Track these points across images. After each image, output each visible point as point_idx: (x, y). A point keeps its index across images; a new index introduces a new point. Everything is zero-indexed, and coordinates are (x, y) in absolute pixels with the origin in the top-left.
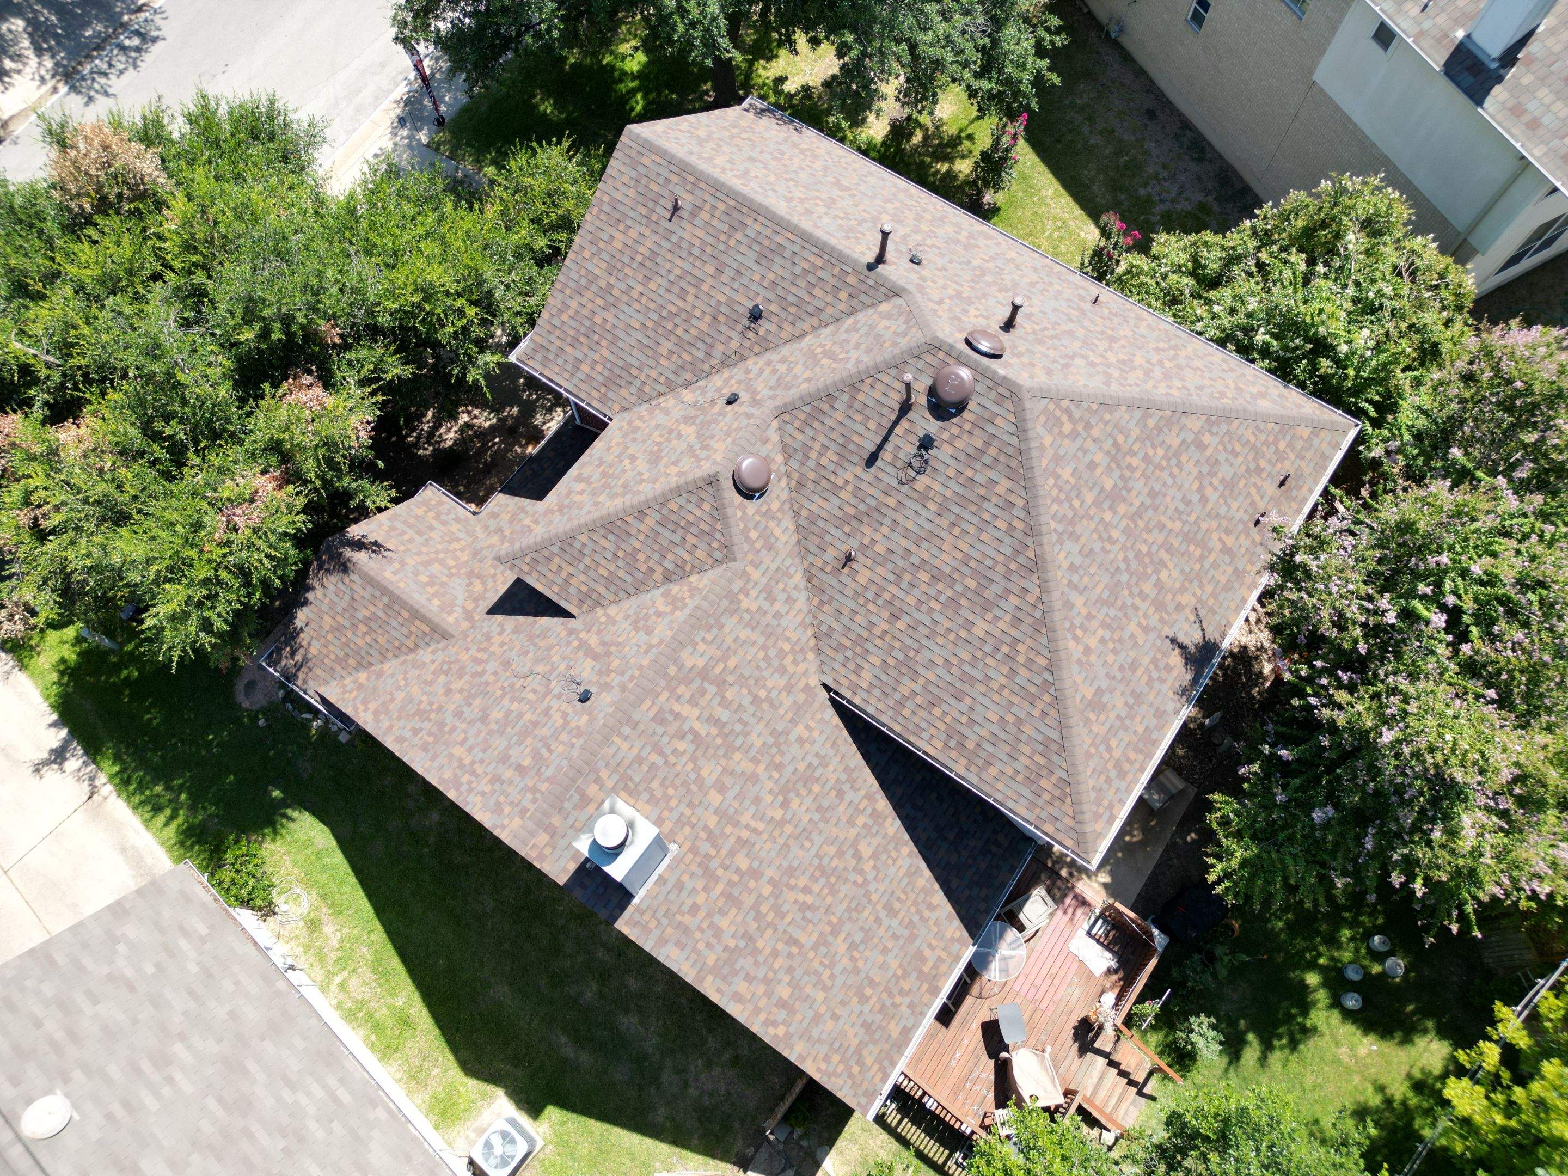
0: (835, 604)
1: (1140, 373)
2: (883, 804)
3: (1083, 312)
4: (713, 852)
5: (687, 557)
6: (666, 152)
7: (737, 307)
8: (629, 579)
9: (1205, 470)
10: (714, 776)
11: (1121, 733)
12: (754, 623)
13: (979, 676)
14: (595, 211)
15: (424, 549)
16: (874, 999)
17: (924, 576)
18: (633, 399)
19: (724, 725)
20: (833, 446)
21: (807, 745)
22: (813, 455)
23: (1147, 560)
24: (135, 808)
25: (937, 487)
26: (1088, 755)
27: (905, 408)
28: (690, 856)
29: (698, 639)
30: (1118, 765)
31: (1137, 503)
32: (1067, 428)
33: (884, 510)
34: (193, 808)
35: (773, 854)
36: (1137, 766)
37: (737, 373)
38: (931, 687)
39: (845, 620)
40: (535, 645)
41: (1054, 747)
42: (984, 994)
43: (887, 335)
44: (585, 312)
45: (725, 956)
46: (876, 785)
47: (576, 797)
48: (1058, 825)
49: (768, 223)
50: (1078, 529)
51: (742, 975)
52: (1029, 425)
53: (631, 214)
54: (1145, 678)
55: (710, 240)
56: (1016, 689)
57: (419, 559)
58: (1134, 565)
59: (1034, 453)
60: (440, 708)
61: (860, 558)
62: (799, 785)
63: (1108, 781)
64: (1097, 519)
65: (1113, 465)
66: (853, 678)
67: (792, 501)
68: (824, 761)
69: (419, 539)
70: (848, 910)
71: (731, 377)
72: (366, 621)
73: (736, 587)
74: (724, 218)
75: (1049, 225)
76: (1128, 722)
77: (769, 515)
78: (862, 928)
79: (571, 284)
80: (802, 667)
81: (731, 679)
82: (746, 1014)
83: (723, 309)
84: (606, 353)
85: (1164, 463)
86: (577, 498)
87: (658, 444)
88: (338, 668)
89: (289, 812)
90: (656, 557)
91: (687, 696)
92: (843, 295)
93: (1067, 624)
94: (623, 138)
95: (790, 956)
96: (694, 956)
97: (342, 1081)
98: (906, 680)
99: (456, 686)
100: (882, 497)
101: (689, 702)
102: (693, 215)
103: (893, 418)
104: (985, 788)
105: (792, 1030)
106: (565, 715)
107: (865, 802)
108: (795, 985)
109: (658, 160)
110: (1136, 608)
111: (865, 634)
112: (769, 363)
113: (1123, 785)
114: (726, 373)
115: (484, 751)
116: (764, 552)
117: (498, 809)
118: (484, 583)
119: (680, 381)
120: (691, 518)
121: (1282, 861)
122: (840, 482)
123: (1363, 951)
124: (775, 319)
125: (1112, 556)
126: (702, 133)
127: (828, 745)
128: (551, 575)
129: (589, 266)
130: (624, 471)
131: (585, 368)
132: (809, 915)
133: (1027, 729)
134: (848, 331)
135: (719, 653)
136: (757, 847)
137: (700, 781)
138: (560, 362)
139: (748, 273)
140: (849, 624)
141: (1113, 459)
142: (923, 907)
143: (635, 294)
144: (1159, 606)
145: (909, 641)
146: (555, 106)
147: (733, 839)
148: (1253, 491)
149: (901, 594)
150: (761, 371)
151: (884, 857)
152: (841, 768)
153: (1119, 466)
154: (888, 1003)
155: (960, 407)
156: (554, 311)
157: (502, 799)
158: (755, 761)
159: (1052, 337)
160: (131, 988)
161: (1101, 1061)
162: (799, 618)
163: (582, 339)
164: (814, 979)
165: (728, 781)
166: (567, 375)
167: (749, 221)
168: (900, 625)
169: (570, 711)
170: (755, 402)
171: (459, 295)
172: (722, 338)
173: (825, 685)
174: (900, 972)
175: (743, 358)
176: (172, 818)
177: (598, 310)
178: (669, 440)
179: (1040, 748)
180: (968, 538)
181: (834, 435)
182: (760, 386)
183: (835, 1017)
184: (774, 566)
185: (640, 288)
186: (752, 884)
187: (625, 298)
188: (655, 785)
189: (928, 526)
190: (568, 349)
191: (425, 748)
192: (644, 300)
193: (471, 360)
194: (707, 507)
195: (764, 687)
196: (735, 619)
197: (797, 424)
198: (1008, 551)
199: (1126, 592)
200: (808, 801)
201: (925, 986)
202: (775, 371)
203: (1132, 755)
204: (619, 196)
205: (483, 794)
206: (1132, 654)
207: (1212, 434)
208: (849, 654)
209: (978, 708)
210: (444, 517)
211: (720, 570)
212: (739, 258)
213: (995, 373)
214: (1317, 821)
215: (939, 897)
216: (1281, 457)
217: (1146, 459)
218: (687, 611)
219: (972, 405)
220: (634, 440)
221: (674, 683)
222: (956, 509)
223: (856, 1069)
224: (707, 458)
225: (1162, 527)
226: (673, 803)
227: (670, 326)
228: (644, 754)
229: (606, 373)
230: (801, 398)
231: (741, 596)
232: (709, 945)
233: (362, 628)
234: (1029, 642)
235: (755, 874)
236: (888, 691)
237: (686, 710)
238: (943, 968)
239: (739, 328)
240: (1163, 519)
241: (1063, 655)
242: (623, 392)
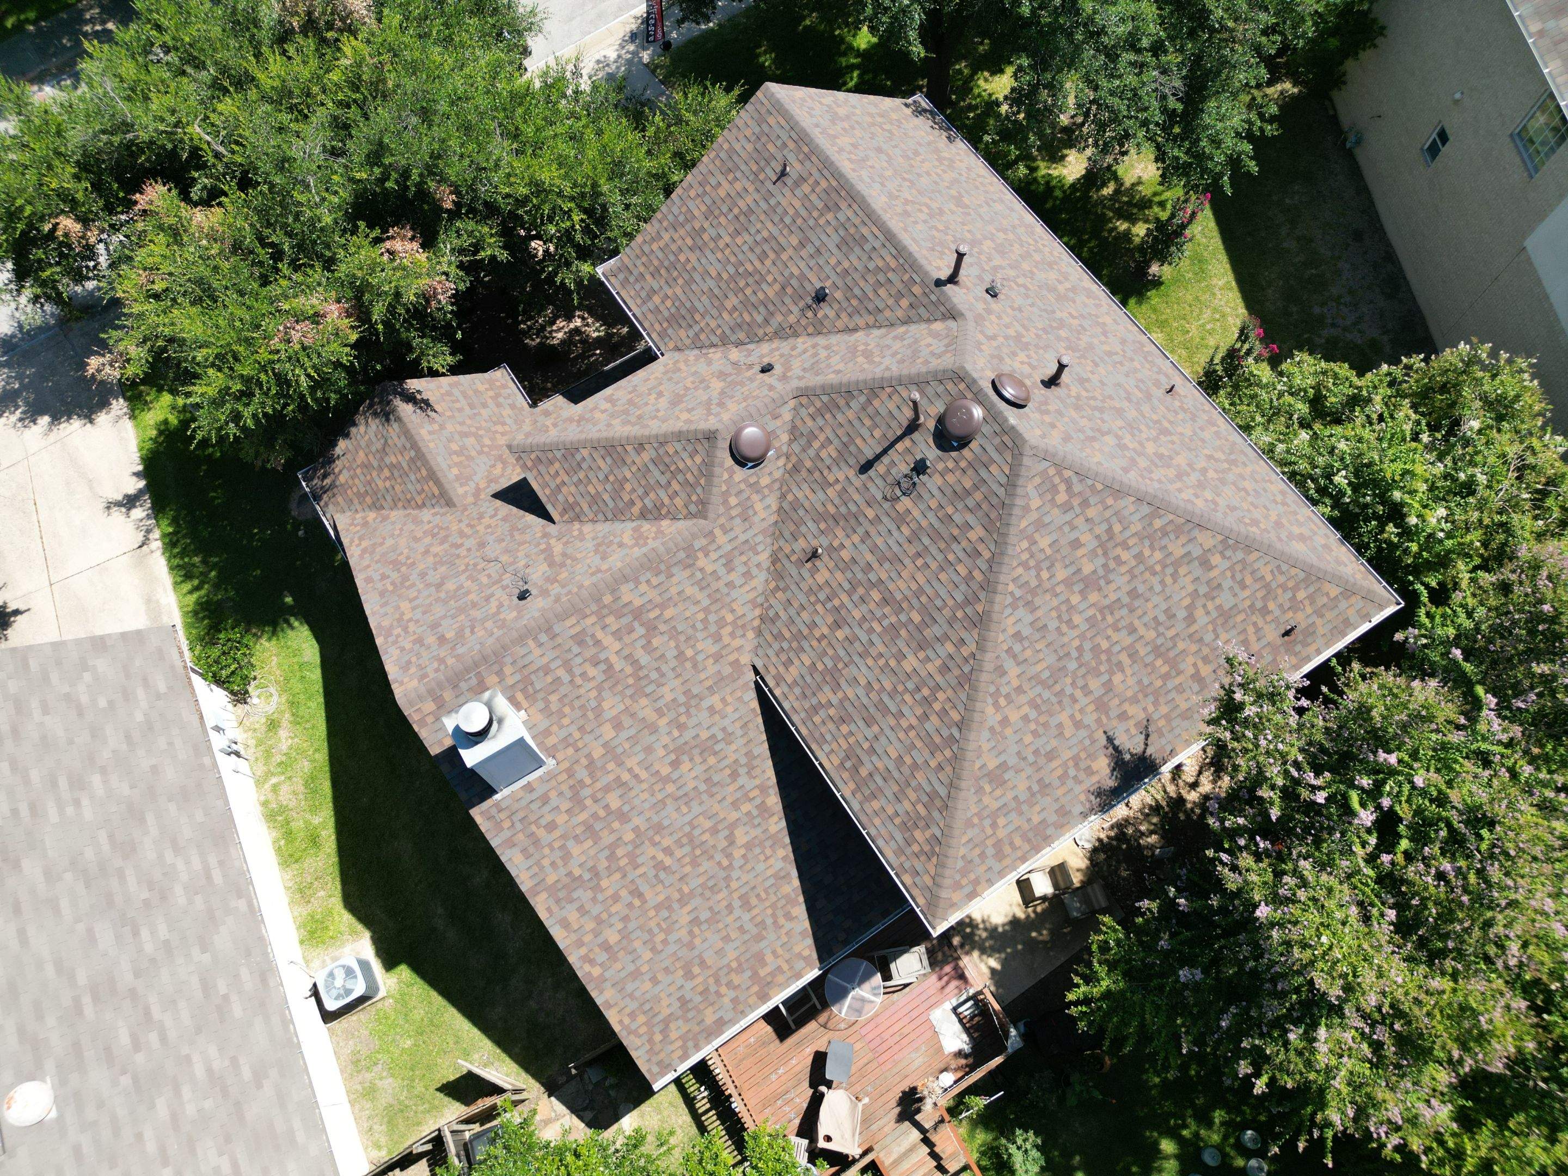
0: (789, 594)
1: (1172, 473)
2: (774, 800)
3: (1149, 397)
4: (588, 781)
5: (666, 501)
6: (792, 117)
7: (806, 284)
8: (611, 504)
9: (1203, 590)
10: (614, 712)
11: (1013, 815)
12: (704, 584)
13: (893, 709)
14: (713, 154)
15: (469, 422)
16: (700, 980)
17: (876, 595)
18: (688, 342)
19: (641, 668)
20: (836, 442)
21: (717, 717)
22: (816, 444)
23: (1104, 657)
24: (172, 568)
25: (916, 513)
26: (969, 824)
27: (913, 427)
28: (565, 776)
29: (643, 579)
30: (998, 845)
31: (1113, 597)
32: (1062, 497)
33: (861, 519)
34: (216, 587)
35: (646, 805)
36: (1019, 853)
37: (784, 346)
38: (847, 704)
39: (792, 612)
40: (512, 536)
41: (938, 803)
42: (830, 1025)
43: (925, 352)
44: (674, 247)
45: (566, 880)
46: (774, 779)
47: (474, 681)
48: (917, 880)
49: (860, 212)
50: (1038, 601)
51: (576, 905)
52: (1021, 482)
53: (743, 167)
54: (1060, 772)
55: (804, 213)
56: (923, 734)
57: (459, 428)
58: (1087, 656)
59: (1016, 511)
60: (414, 564)
61: (825, 558)
62: (696, 752)
63: (982, 855)
64: (1062, 598)
65: (1100, 551)
66: (781, 669)
67: (783, 482)
68: (729, 738)
69: (468, 411)
70: (703, 885)
71: (778, 349)
72: (392, 467)
73: (697, 544)
74: (824, 196)
75: (1207, 314)
76: (1025, 807)
77: (755, 487)
78: (711, 909)
79: (671, 217)
80: (738, 642)
81: (663, 628)
82: (568, 942)
83: (794, 282)
84: (678, 291)
85: (1158, 568)
86: (597, 415)
87: (687, 389)
88: (356, 501)
89: (292, 619)
90: (640, 491)
91: (614, 628)
92: (905, 303)
93: (992, 689)
94: (759, 93)
95: (630, 905)
96: (535, 869)
97: (221, 863)
98: (827, 689)
99: (436, 549)
100: (863, 505)
101: (613, 634)
102: (797, 184)
103: (899, 433)
104: (864, 819)
105: (607, 975)
106: (501, 605)
107: (756, 792)
108: (625, 935)
109: (783, 123)
110: (1075, 700)
111: (806, 631)
112: (814, 346)
113: (997, 867)
114: (776, 343)
115: (424, 613)
116: (738, 521)
117: (406, 667)
118: (504, 469)
119: (733, 338)
120: (681, 465)
121: (1142, 1007)
122: (831, 479)
123: (1232, 1141)
124: (836, 306)
125: (1065, 639)
126: (842, 112)
127: (738, 725)
128: (547, 477)
129: (691, 204)
130: (647, 404)
131: (657, 299)
132: (662, 875)
133: (920, 776)
134: (895, 338)
135: (658, 600)
136: (633, 793)
137: (598, 712)
138: (638, 287)
139: (827, 255)
140: (795, 617)
141: (1102, 545)
142: (780, 913)
143: (721, 244)
144: (1101, 706)
145: (842, 653)
146: (774, 61)
147: (611, 777)
148: (1251, 630)
149: (850, 606)
150: (805, 352)
151: (757, 850)
152: (744, 751)
153: (1105, 554)
154: (713, 988)
155: (963, 442)
156: (648, 238)
157: (414, 659)
158: (660, 712)
159: (1095, 408)
160: (80, 714)
161: (916, 1135)
162: (751, 596)
163: (663, 271)
164: (646, 937)
165: (627, 722)
166: (639, 301)
167: (843, 205)
168: (840, 634)
169: (506, 603)
170: (784, 378)
171: (572, 199)
172: (784, 309)
173: (754, 667)
174: (734, 965)
175: (796, 335)
176: (197, 589)
177: (685, 249)
178: (696, 388)
179: (925, 799)
180: (927, 572)
181: (840, 432)
182: (796, 364)
183: (655, 981)
184: (742, 538)
185: (727, 239)
186: (616, 825)
187: (712, 245)
188: (554, 698)
189: (895, 548)
190: (648, 277)
191: (382, 594)
192: (727, 252)
193: (568, 264)
194: (698, 459)
195: (693, 646)
196: (687, 573)
197: (812, 410)
198: (960, 598)
199: (1068, 680)
200: (699, 769)
201: (755, 989)
202: (816, 355)
203: (1018, 841)
204: (737, 147)
205: (402, 649)
206: (1054, 743)
207: (1224, 557)
208: (785, 645)
209: (883, 740)
210: (501, 400)
211: (689, 523)
212: (824, 237)
213: (1006, 420)
214: (1182, 979)
215: (800, 910)
216: (1295, 605)
217: (1139, 557)
218: (644, 550)
219: (973, 445)
220: (670, 379)
221: (605, 611)
222: (926, 541)
223: (658, 1037)
224: (718, 414)
225: (1132, 630)
226: (566, 721)
227: (742, 284)
228: (553, 666)
229: (673, 310)
230: (823, 387)
231: (700, 555)
232: (553, 864)
233: (386, 473)
234: (950, 692)
235: (623, 817)
236: (808, 693)
237: (608, 640)
238: (780, 979)
239: (802, 304)
240: (1137, 623)
241: (977, 717)
242: (682, 333)
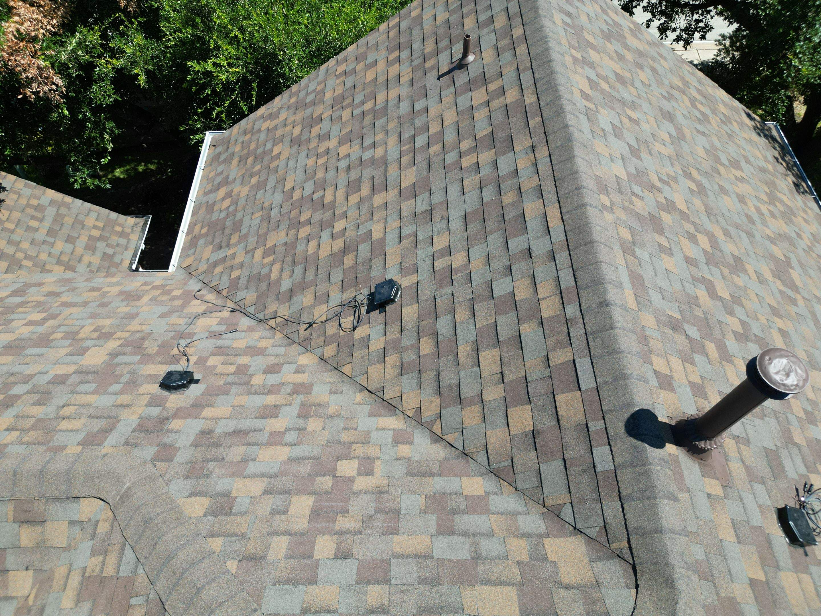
7: (377, 263)
14: (394, 22)
18: (203, 267)
44: (279, 133)
53: (417, 45)
55: (450, 137)
69: (40, 235)
74: (498, 116)
79: (302, 94)
83: (364, 249)
84: (245, 192)
92: (523, 418)
102: (470, 86)
114: (271, 341)
119: (241, 295)
124: (393, 333)
131: (221, 193)
139: (438, 225)
143: (323, 147)
163: (251, 159)
167: (522, 145)
172: (322, 289)
175: (306, 344)
177: (287, 138)
185: (333, 143)
187: (314, 144)
190: (235, 161)
192: (322, 161)
227: (305, 216)
239: (349, 295)
242: (208, 251)
